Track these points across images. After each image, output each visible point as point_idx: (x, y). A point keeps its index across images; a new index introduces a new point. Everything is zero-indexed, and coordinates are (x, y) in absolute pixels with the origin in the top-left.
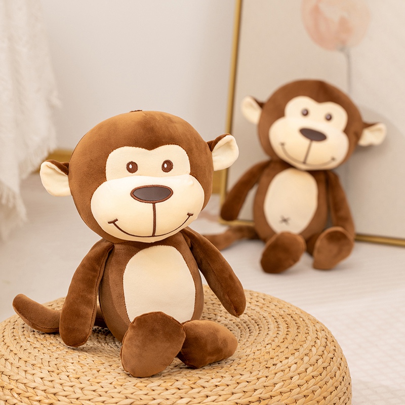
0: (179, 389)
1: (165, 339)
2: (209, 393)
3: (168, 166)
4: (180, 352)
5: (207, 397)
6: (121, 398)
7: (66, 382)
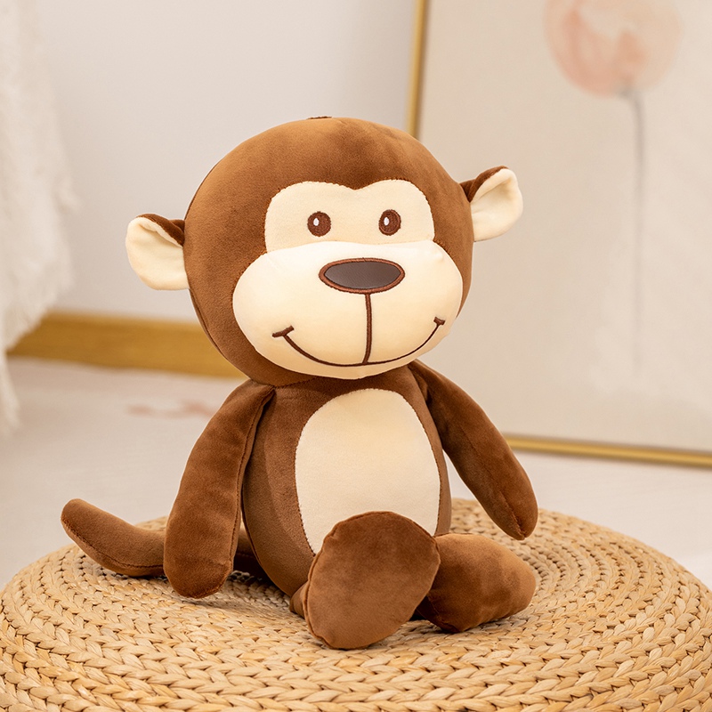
0: (429, 671)
1: (400, 566)
2: (490, 679)
3: (390, 224)
4: (426, 598)
5: (486, 685)
6: (311, 689)
7: (189, 660)
